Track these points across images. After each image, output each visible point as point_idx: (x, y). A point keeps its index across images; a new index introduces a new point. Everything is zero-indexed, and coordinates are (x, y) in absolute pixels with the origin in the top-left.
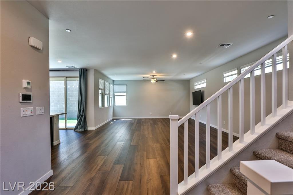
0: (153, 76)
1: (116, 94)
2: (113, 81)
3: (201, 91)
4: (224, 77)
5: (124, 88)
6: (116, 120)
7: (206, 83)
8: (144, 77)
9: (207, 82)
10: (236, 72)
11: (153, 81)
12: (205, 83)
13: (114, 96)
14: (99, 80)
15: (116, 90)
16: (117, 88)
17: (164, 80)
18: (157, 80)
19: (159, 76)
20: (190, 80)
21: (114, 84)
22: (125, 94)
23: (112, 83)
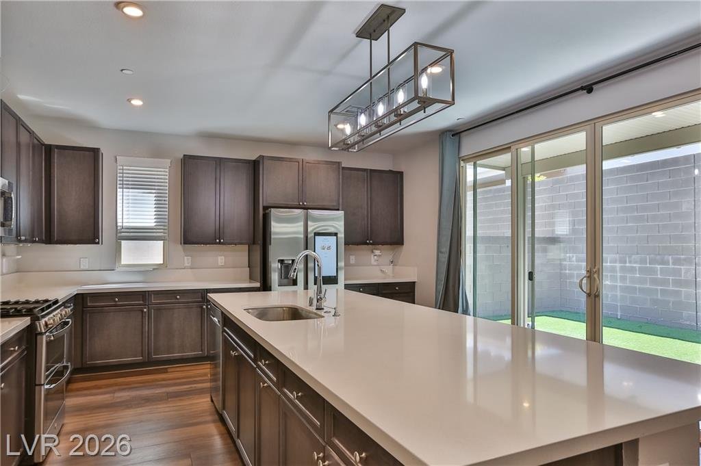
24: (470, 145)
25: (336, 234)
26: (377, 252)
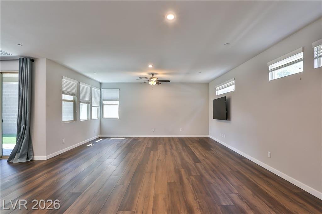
0: (153, 74)
1: (104, 102)
2: (101, 83)
3: (226, 98)
4: (269, 72)
5: (115, 94)
6: (102, 139)
7: (234, 86)
8: (140, 78)
9: (235, 84)
10: (301, 56)
11: (153, 82)
12: (232, 85)
13: (101, 106)
14: (62, 78)
15: (104, 97)
16: (106, 93)
17: (169, 81)
18: (159, 81)
19: (161, 75)
20: (210, 83)
21: (102, 87)
22: (117, 102)
23: (99, 87)
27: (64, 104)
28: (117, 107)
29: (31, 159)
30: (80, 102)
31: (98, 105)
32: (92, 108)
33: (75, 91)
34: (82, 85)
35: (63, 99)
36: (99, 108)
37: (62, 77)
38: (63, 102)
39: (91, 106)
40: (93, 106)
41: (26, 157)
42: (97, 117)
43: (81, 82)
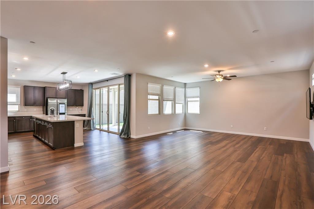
0: (219, 72)
1: (189, 99)
2: (185, 84)
5: (197, 92)
6: (183, 131)
11: (219, 80)
13: (186, 103)
15: (188, 95)
16: (189, 92)
17: (235, 76)
20: (310, 70)
21: (186, 87)
22: (198, 99)
23: (184, 87)
24: (94, 86)
25: (65, 104)
26: (77, 108)
27: (150, 102)
28: (198, 103)
29: (129, 136)
30: (164, 100)
31: (183, 102)
32: (176, 104)
33: (159, 92)
34: (165, 87)
35: (149, 98)
36: (184, 104)
37: (148, 83)
38: (149, 101)
39: (175, 103)
40: (177, 103)
41: (127, 135)
42: (182, 112)
43: (165, 85)
